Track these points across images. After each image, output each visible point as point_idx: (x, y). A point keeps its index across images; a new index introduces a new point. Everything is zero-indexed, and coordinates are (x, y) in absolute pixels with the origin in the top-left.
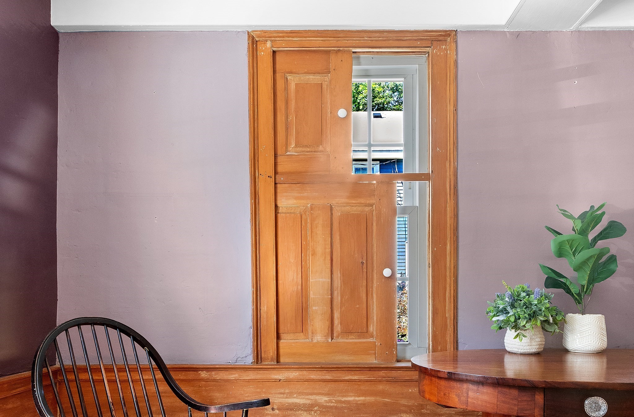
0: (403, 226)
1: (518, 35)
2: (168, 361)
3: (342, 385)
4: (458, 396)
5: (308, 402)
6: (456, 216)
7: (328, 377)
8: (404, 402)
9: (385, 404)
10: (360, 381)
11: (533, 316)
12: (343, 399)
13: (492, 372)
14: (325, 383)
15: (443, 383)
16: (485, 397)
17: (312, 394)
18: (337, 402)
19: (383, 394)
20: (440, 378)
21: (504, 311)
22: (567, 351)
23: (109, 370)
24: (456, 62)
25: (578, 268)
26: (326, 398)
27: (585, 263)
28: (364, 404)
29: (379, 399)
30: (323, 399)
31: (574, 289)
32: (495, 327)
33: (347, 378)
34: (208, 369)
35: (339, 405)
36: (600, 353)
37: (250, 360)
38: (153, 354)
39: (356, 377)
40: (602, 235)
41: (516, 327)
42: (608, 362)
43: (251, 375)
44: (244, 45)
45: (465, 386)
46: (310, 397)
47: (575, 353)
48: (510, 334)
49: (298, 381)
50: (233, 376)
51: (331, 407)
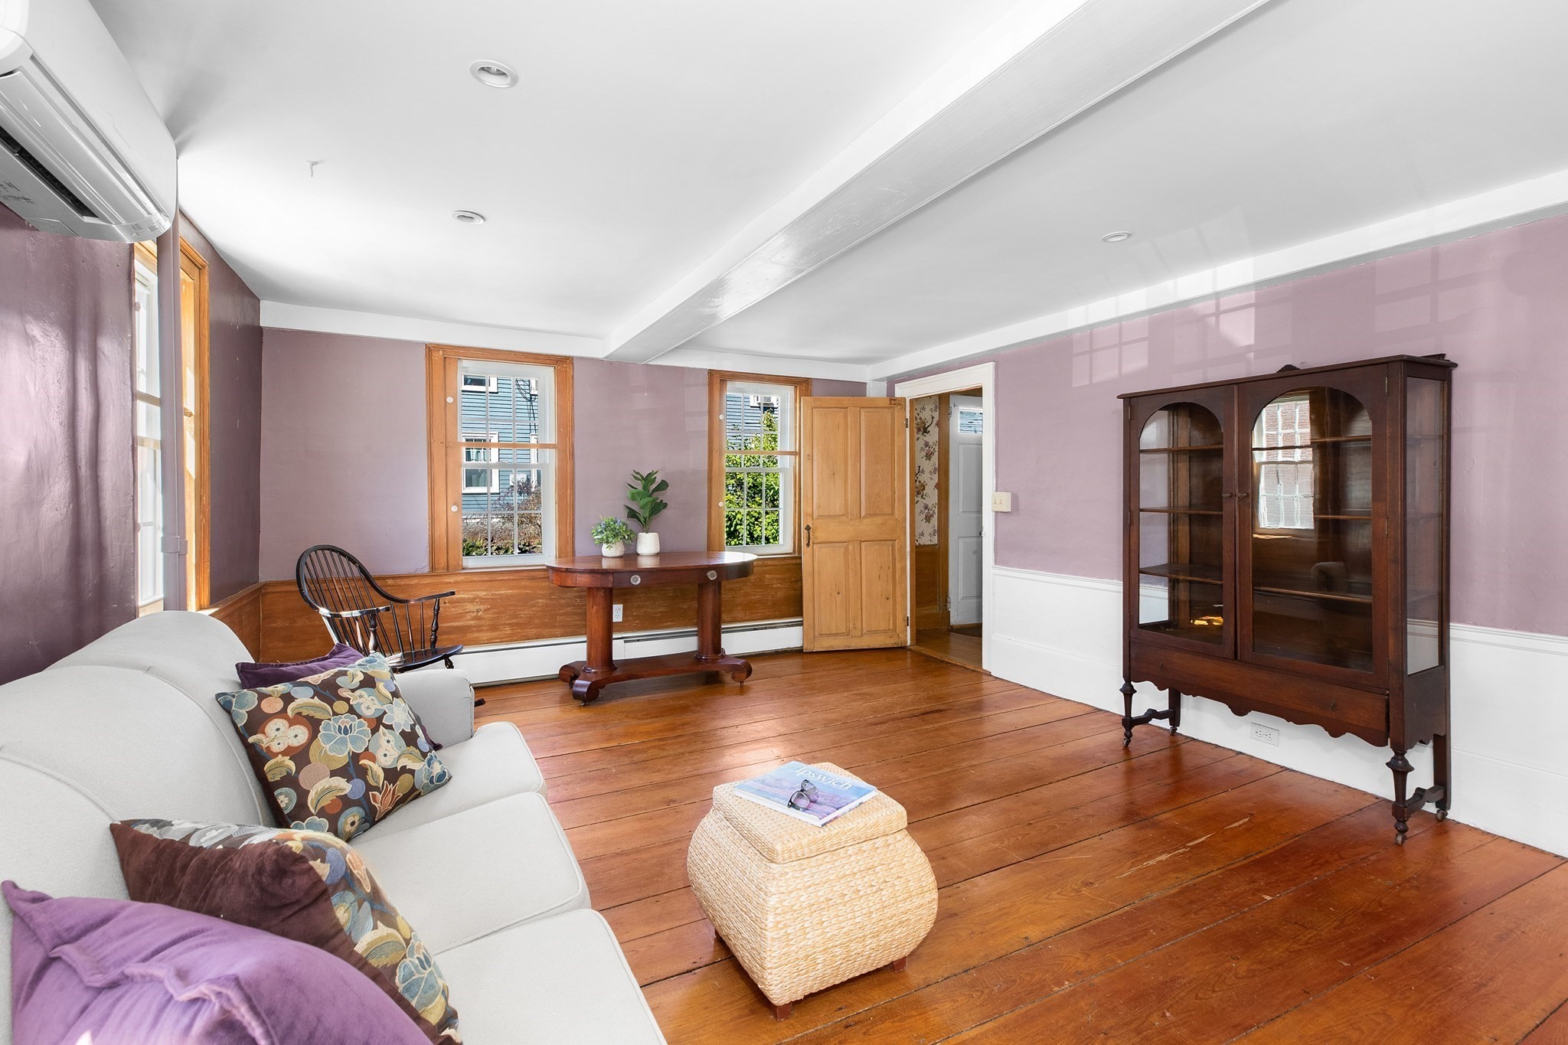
0: (527, 415)
1: (611, 363)
2: (372, 573)
3: (496, 583)
4: (572, 580)
5: (472, 596)
6: (573, 472)
7: (486, 579)
8: (539, 592)
9: (527, 594)
10: (509, 580)
11: (615, 536)
12: (497, 593)
13: (595, 567)
14: (483, 583)
15: (563, 574)
16: (586, 580)
17: (474, 591)
18: (492, 595)
19: (525, 587)
20: (562, 572)
21: (602, 532)
22: (639, 554)
23: (338, 581)
24: (573, 376)
25: (642, 508)
26: (485, 593)
27: (646, 504)
28: (512, 595)
29: (522, 591)
30: (482, 594)
31: (642, 520)
32: (597, 542)
33: (500, 578)
34: (394, 577)
35: (494, 597)
36: (657, 555)
37: (427, 570)
38: (362, 570)
39: (506, 578)
40: (657, 489)
41: (607, 542)
42: (660, 559)
43: (428, 581)
44: (423, 351)
45: (575, 575)
46: (473, 593)
47: (642, 556)
48: (605, 546)
49: (464, 582)
50: (414, 582)
51: (488, 599)
